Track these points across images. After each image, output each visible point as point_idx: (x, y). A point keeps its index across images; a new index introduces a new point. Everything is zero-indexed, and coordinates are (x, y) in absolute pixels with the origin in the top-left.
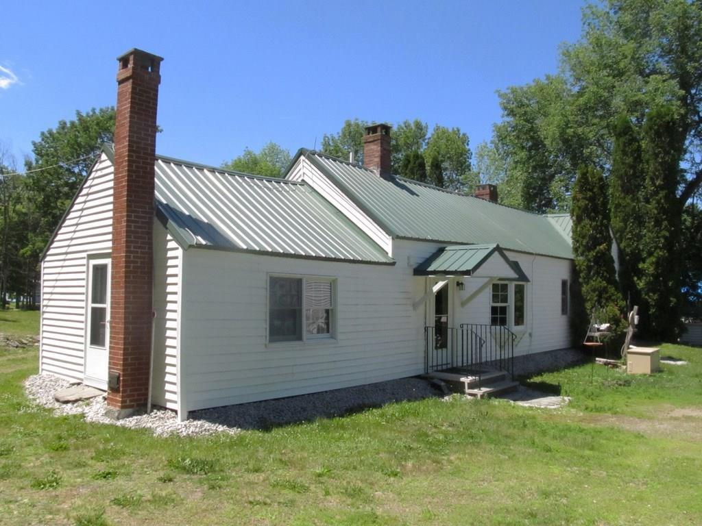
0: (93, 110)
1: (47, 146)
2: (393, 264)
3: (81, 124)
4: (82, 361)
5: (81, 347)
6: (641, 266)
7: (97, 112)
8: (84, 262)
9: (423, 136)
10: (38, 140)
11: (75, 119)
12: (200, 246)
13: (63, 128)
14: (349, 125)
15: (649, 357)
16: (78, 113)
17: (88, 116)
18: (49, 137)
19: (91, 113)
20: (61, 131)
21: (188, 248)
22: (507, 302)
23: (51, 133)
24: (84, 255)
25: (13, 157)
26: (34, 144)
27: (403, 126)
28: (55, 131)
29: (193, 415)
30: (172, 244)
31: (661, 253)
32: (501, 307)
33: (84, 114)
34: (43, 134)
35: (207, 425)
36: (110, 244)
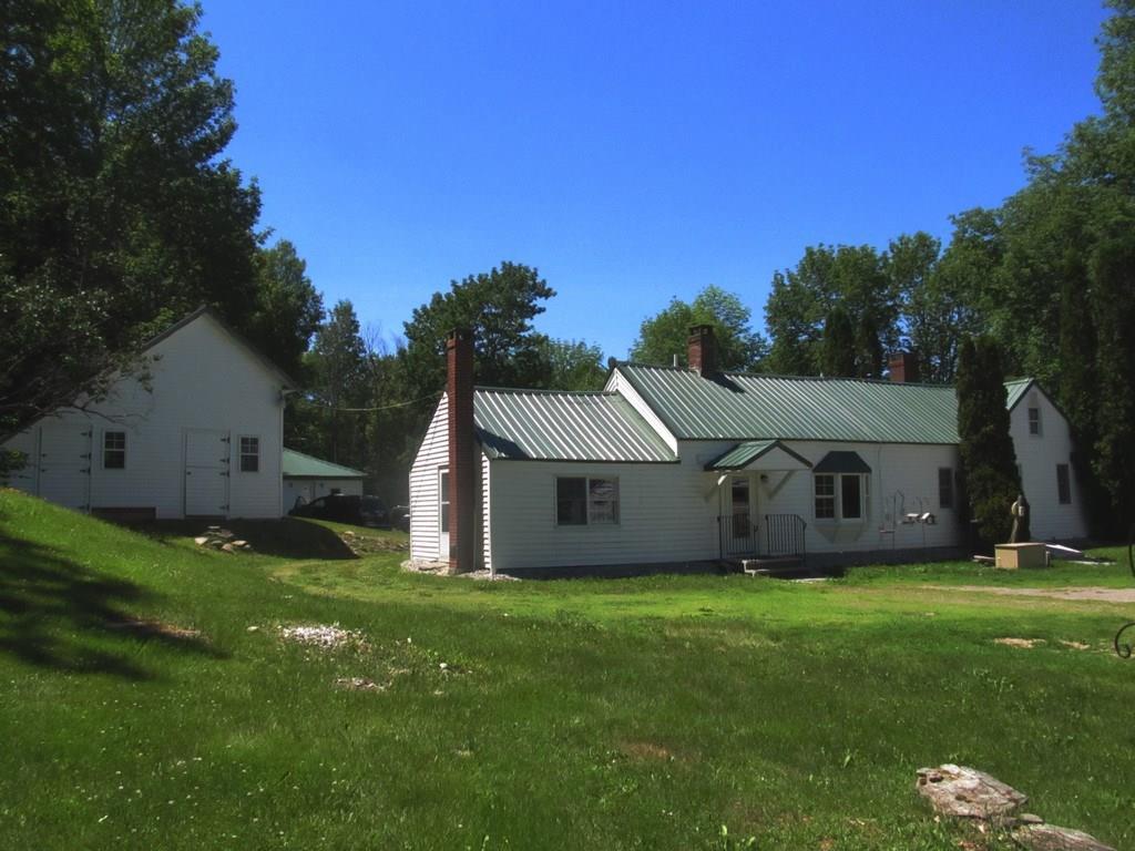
0: (471, 277)
1: (420, 326)
2: (678, 462)
3: (458, 298)
4: (436, 545)
5: (436, 534)
6: (1096, 446)
7: (475, 279)
8: (436, 471)
9: (932, 257)
10: (410, 320)
11: (450, 290)
12: (500, 458)
13: (438, 303)
14: (810, 252)
15: (1015, 552)
16: (454, 283)
17: (465, 283)
18: (422, 315)
19: (468, 281)
20: (436, 307)
21: (492, 460)
22: (832, 494)
23: (424, 308)
24: (436, 466)
25: (384, 343)
26: (406, 325)
27: (897, 243)
28: (429, 307)
29: (499, 571)
30: (484, 458)
31: (1121, 428)
32: (827, 499)
33: (460, 283)
34: (415, 311)
35: (507, 577)
36: (447, 459)
